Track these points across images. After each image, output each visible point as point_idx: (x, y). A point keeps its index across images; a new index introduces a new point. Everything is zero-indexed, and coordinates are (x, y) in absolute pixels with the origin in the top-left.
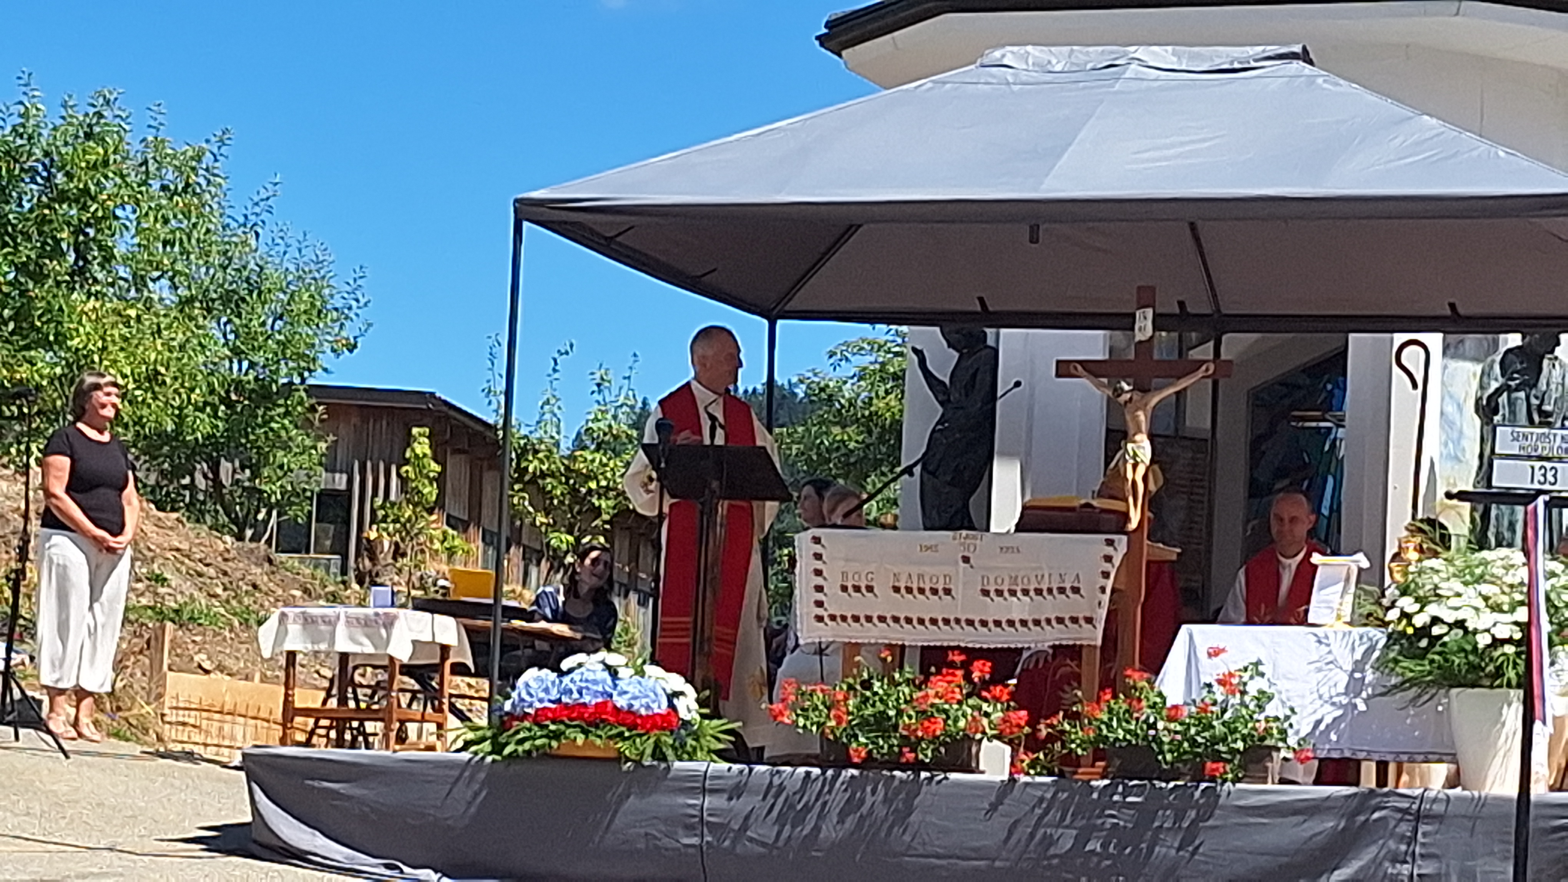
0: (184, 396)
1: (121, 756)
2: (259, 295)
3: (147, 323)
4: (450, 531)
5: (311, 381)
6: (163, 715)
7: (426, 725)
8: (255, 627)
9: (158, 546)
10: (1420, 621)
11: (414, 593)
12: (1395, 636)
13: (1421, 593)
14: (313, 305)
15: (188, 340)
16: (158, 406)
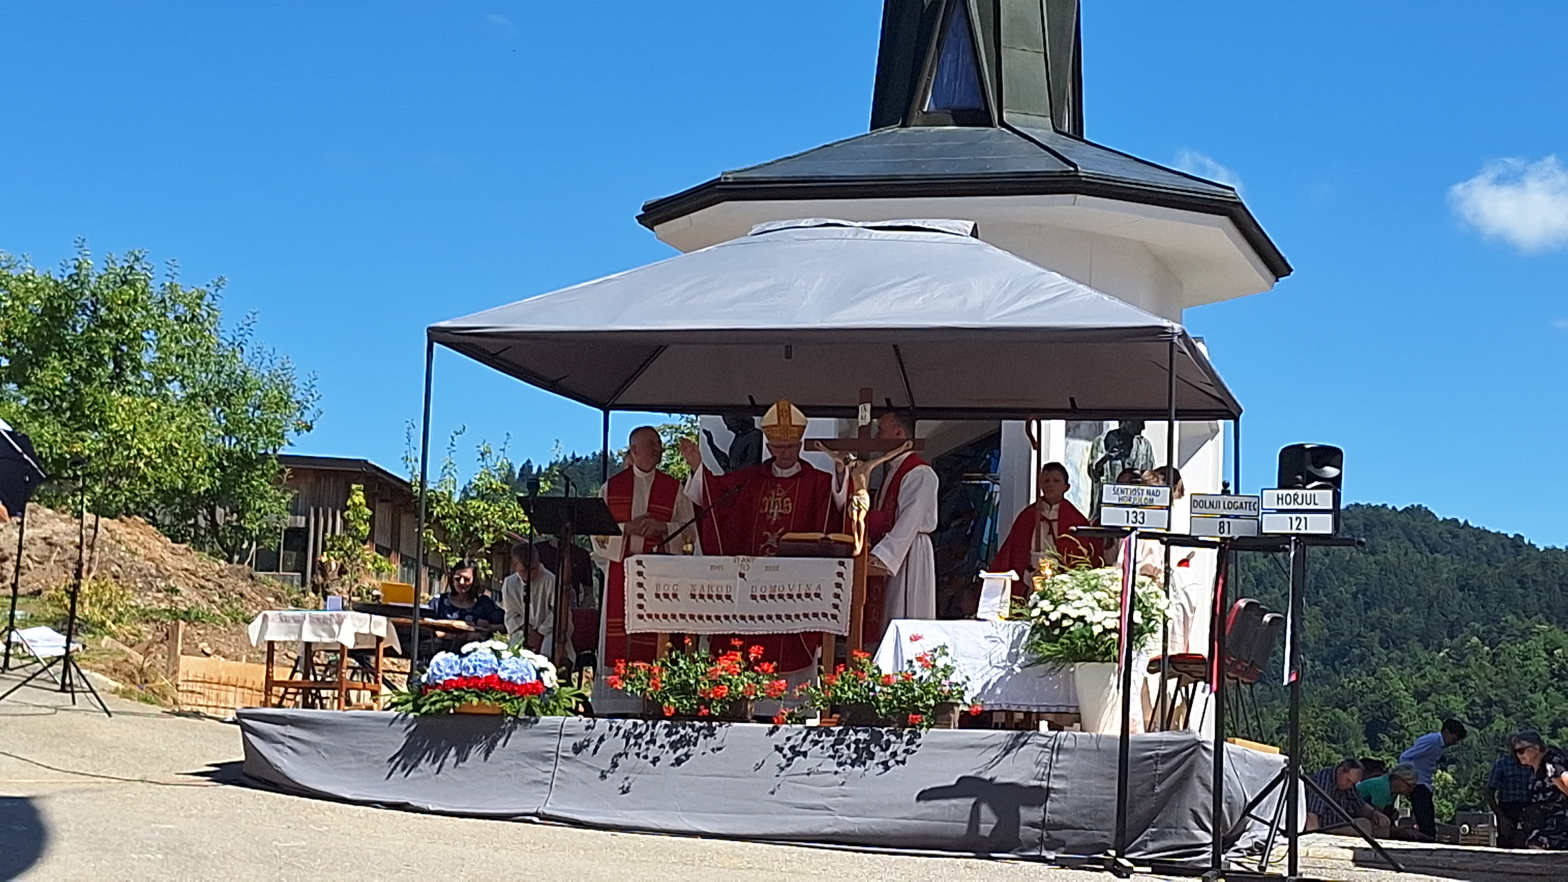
0: (191, 463)
1: (148, 715)
2: (243, 392)
3: (165, 412)
4: (379, 556)
5: (280, 452)
6: (177, 686)
7: (362, 692)
8: (242, 624)
9: (173, 568)
10: (1054, 617)
11: (353, 599)
12: (1038, 627)
13: (1055, 597)
14: (282, 399)
15: (194, 424)
16: (172, 470)
